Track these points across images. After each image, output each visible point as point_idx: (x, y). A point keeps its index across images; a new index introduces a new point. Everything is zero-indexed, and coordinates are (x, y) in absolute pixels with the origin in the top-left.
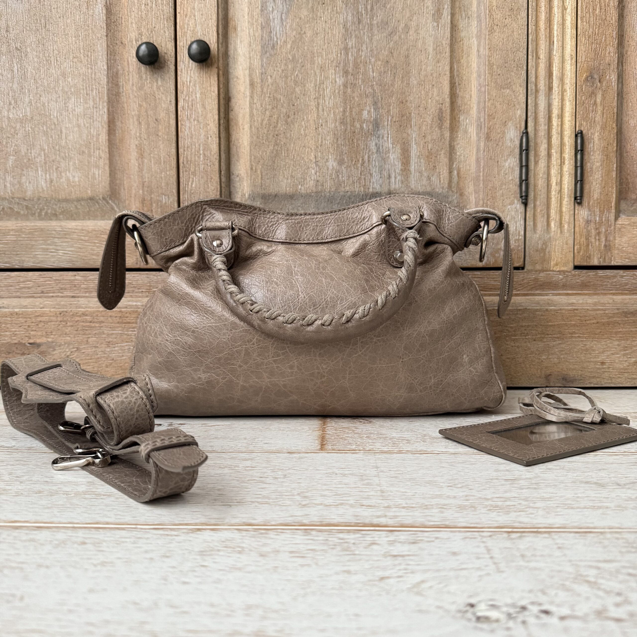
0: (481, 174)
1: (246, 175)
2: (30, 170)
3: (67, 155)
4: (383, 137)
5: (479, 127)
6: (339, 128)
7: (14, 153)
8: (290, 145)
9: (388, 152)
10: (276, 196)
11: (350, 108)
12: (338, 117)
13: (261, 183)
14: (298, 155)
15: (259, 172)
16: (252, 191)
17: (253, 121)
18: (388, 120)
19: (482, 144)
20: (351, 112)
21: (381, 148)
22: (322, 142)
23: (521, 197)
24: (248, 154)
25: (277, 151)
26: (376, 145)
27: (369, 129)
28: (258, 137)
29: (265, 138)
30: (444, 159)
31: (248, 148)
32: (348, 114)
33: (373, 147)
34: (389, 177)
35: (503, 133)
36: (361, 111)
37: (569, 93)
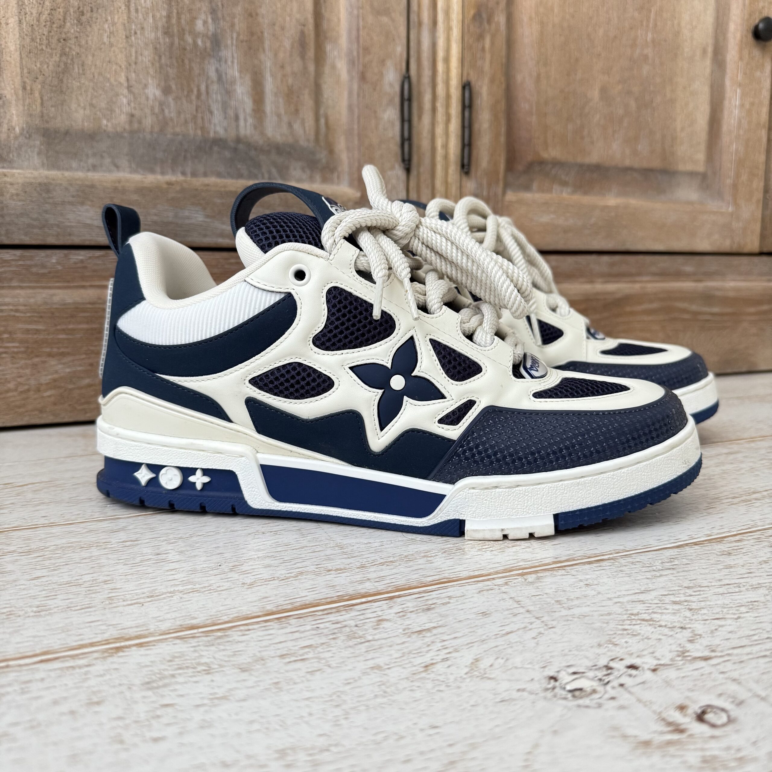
0: (356, 127)
1: (14, 97)
4: (226, 62)
5: (352, 63)
6: (161, 41)
8: (86, 56)
9: (233, 82)
10: (67, 133)
11: (178, 13)
12: (160, 24)
13: (42, 112)
14: (100, 74)
15: (37, 95)
16: (27, 123)
17: (23, 13)
18: (232, 38)
19: (355, 87)
20: (179, 18)
21: (224, 76)
22: (136, 58)
23: (403, 160)
24: (18, 65)
25: (66, 64)
26: (217, 70)
27: (206, 48)
28: (33, 40)
29: (45, 42)
30: (307, 101)
31: (17, 56)
32: (174, 21)
33: (213, 74)
34: (237, 118)
35: (381, 74)
36: (193, 20)
37: (456, 33)
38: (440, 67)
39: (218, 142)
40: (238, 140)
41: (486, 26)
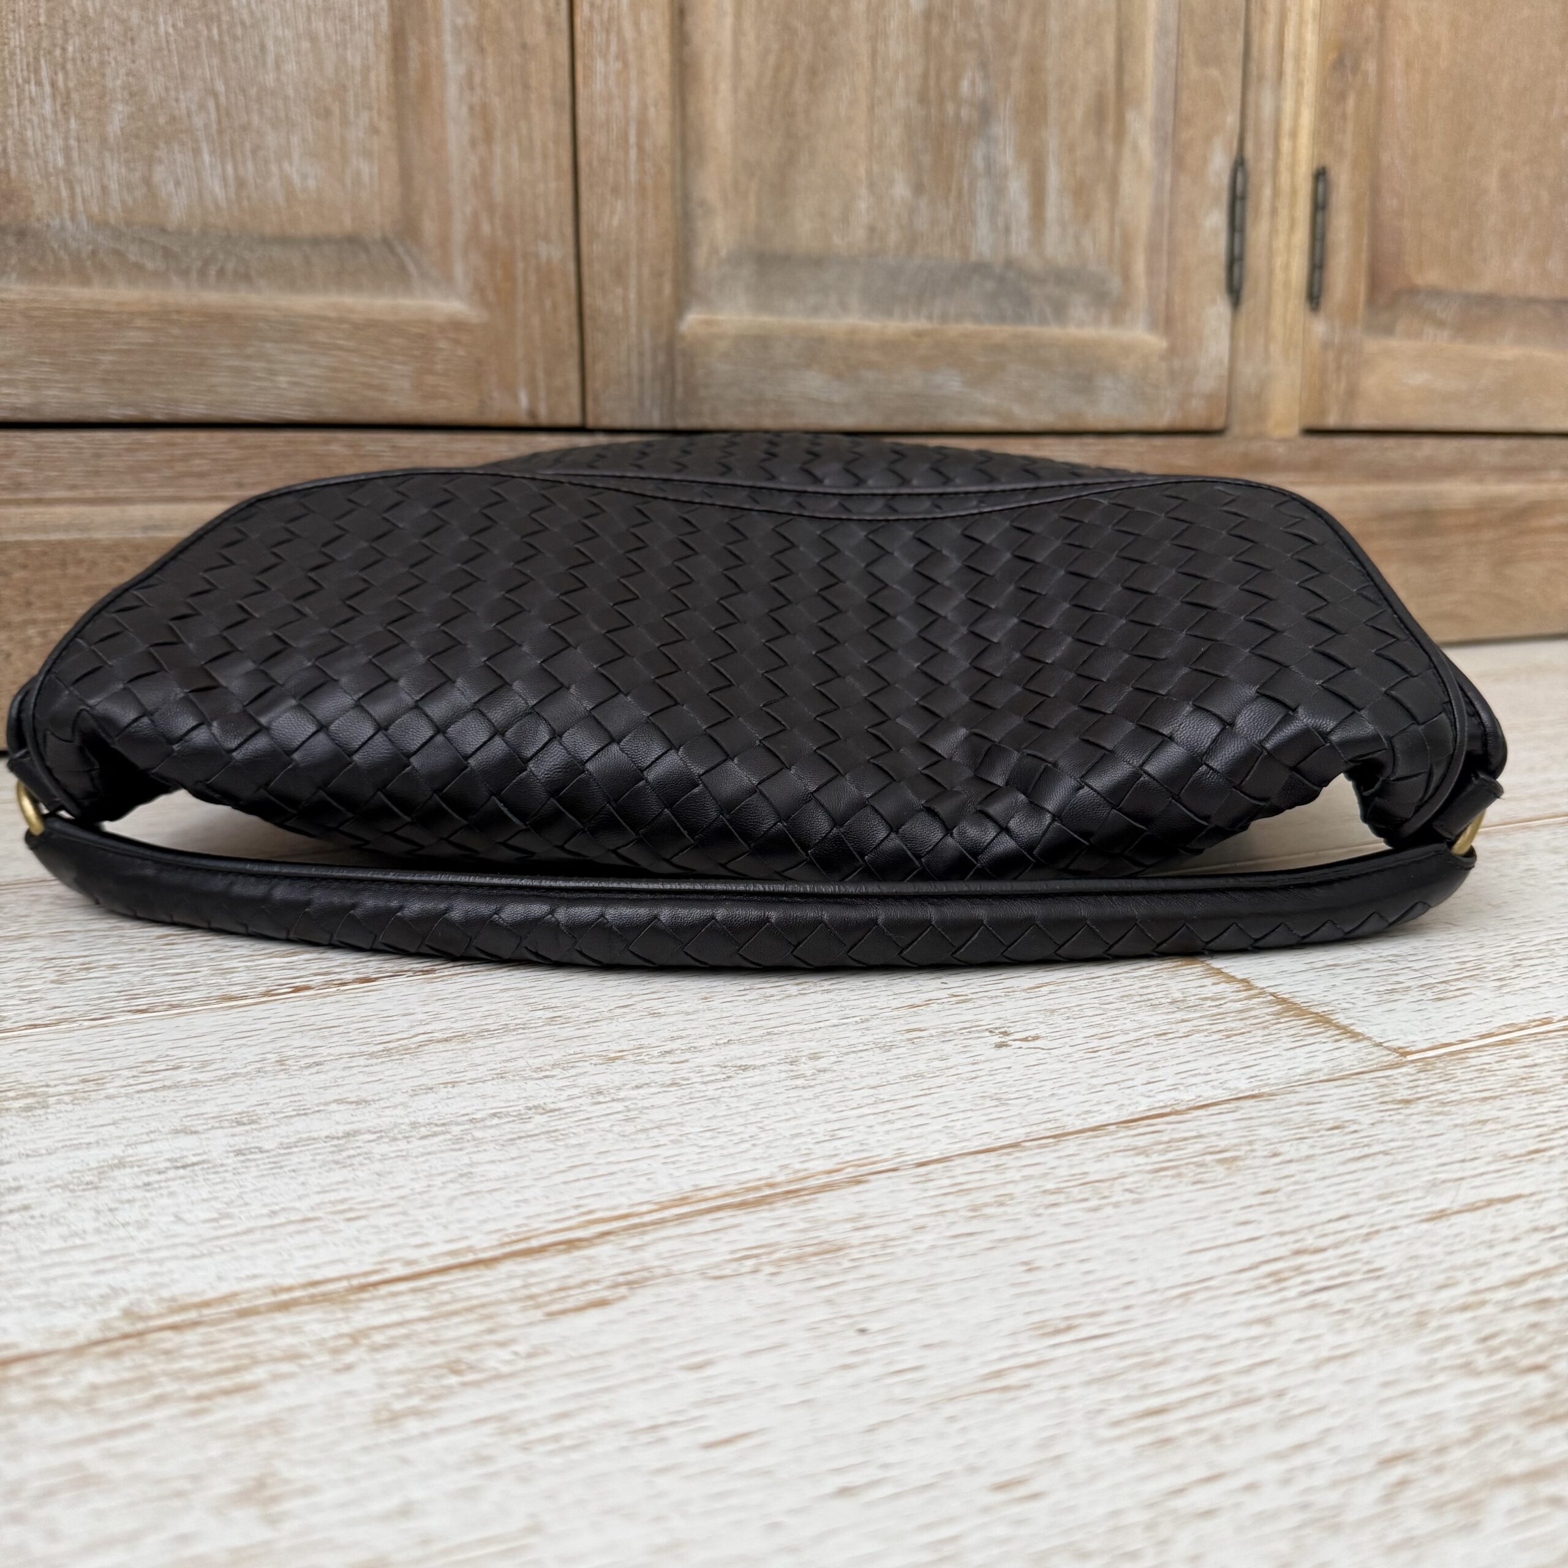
0: (1164, 239)
1: (722, 201)
2: (176, 147)
3: (282, 114)
4: (997, 143)
5: (1162, 141)
6: (914, 112)
7: (127, 97)
8: (817, 138)
9: (1005, 175)
10: (787, 257)
11: (937, 70)
12: (913, 88)
13: (758, 226)
15: (752, 199)
16: (738, 242)
17: (739, 76)
18: (1006, 106)
19: (1168, 178)
20: (938, 78)
21: (994, 166)
23: (1230, 288)
24: (730, 154)
25: (790, 151)
26: (985, 157)
27: (971, 123)
28: (750, 116)
30: (1102, 200)
31: (728, 140)
33: (979, 162)
34: (1007, 230)
35: (1205, 160)
36: (956, 80)
37: (1309, 91)
38: (1286, 145)
39: (981, 268)
40: (1009, 263)
41: (1350, 78)
